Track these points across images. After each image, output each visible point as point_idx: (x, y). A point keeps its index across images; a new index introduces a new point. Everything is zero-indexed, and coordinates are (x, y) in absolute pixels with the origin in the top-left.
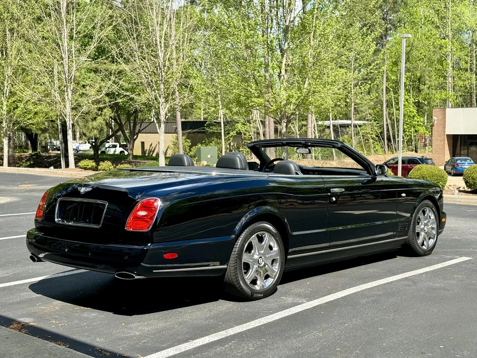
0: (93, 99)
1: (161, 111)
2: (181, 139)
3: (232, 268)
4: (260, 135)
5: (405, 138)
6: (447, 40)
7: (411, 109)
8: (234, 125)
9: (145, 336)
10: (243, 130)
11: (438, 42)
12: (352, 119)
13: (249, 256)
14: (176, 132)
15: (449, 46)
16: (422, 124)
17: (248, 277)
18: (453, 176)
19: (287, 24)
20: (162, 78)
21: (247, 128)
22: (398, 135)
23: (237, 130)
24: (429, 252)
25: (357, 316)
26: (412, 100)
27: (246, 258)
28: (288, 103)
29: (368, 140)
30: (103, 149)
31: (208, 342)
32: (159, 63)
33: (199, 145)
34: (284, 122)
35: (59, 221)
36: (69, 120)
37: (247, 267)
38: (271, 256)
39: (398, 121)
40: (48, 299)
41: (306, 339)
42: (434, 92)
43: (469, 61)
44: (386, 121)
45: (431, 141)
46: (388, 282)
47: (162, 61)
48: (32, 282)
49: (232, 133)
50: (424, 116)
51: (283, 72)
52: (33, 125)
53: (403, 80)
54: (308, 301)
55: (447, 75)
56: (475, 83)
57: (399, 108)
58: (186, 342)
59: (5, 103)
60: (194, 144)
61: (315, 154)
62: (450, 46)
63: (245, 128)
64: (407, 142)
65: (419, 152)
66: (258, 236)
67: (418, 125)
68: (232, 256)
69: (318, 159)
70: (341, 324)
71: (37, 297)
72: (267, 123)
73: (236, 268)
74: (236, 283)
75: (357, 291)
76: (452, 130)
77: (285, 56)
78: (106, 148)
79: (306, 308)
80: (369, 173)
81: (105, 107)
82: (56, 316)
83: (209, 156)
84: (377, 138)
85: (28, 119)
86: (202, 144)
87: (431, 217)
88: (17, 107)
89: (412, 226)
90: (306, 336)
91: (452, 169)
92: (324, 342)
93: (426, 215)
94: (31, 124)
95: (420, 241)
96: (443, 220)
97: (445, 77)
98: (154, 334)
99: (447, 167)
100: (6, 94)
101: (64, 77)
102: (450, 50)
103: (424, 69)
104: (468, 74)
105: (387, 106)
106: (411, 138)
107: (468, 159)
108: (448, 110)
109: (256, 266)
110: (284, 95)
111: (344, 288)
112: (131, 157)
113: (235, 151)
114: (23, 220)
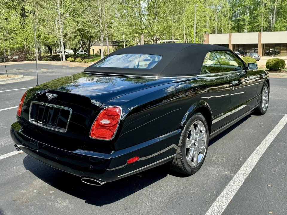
0: (72, 32)
1: (101, 36)
12: (173, 39)
35: (33, 121)
36: (62, 41)
38: (202, 138)
44: (185, 40)
72: (141, 41)
78: (79, 52)
81: (78, 35)
108: (209, 35)
112: (89, 55)
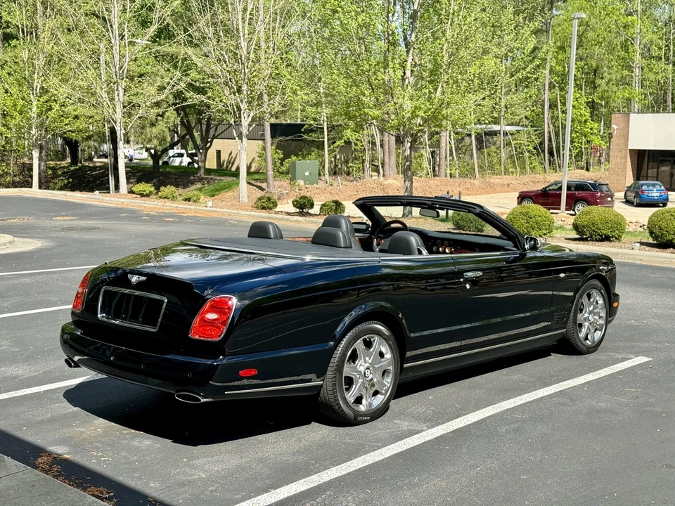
0: (153, 101)
1: (243, 121)
2: (270, 149)
3: (330, 384)
4: (376, 145)
5: (573, 151)
6: (635, 16)
7: (582, 112)
8: (341, 132)
9: (213, 481)
10: (354, 138)
11: (623, 20)
12: (502, 123)
13: (352, 368)
14: (262, 138)
15: (638, 24)
16: (596, 131)
17: (351, 396)
18: (636, 206)
19: (416, 8)
20: (245, 76)
21: (359, 136)
22: (563, 146)
23: (345, 138)
24: (595, 347)
25: (493, 454)
26: (584, 100)
27: (347, 370)
28: (414, 115)
29: (522, 153)
30: (166, 159)
31: (295, 493)
32: (241, 56)
33: (294, 158)
34: (408, 141)
35: (103, 317)
36: (119, 128)
37: (350, 382)
38: (381, 366)
39: (564, 127)
40: (88, 415)
41: (424, 491)
42: (615, 89)
43: (663, 46)
44: (547, 127)
45: (608, 154)
46: (537, 397)
47: (245, 53)
48: (68, 386)
49: (338, 143)
50: (601, 121)
51: (408, 73)
52: (72, 132)
53: (573, 71)
54: (429, 428)
55: (634, 65)
56: (670, 76)
57: (566, 110)
58: (266, 492)
59: (35, 103)
60: (287, 156)
61: (451, 170)
62: (639, 26)
63: (356, 136)
64: (575, 157)
65: (591, 169)
66: (365, 341)
67: (592, 134)
68: (329, 369)
69: (454, 177)
70: (471, 467)
71: (73, 412)
73: (335, 385)
74: (334, 404)
75: (495, 412)
76: (637, 143)
77: (411, 52)
78: (170, 157)
79: (427, 439)
80: (516, 246)
82: (99, 444)
83: (307, 174)
84: (535, 151)
85: (66, 125)
86: (297, 156)
87: (599, 302)
88: (51, 109)
89: (572, 315)
90: (424, 486)
91: (635, 197)
92: (448, 496)
93: (592, 300)
94: (69, 131)
95: (582, 335)
96: (615, 305)
97: (630, 69)
98: (225, 477)
99: (629, 194)
100: (36, 90)
101: (114, 70)
102: (639, 31)
103: (602, 56)
104: (662, 64)
105: (550, 107)
106: (581, 152)
107: (657, 184)
108: (632, 115)
109: (361, 380)
110: (408, 105)
111: (477, 408)
112: (202, 171)
113: (341, 166)
114: (57, 280)
